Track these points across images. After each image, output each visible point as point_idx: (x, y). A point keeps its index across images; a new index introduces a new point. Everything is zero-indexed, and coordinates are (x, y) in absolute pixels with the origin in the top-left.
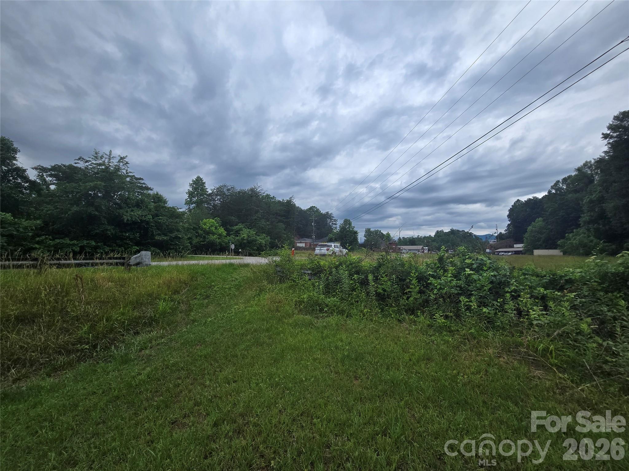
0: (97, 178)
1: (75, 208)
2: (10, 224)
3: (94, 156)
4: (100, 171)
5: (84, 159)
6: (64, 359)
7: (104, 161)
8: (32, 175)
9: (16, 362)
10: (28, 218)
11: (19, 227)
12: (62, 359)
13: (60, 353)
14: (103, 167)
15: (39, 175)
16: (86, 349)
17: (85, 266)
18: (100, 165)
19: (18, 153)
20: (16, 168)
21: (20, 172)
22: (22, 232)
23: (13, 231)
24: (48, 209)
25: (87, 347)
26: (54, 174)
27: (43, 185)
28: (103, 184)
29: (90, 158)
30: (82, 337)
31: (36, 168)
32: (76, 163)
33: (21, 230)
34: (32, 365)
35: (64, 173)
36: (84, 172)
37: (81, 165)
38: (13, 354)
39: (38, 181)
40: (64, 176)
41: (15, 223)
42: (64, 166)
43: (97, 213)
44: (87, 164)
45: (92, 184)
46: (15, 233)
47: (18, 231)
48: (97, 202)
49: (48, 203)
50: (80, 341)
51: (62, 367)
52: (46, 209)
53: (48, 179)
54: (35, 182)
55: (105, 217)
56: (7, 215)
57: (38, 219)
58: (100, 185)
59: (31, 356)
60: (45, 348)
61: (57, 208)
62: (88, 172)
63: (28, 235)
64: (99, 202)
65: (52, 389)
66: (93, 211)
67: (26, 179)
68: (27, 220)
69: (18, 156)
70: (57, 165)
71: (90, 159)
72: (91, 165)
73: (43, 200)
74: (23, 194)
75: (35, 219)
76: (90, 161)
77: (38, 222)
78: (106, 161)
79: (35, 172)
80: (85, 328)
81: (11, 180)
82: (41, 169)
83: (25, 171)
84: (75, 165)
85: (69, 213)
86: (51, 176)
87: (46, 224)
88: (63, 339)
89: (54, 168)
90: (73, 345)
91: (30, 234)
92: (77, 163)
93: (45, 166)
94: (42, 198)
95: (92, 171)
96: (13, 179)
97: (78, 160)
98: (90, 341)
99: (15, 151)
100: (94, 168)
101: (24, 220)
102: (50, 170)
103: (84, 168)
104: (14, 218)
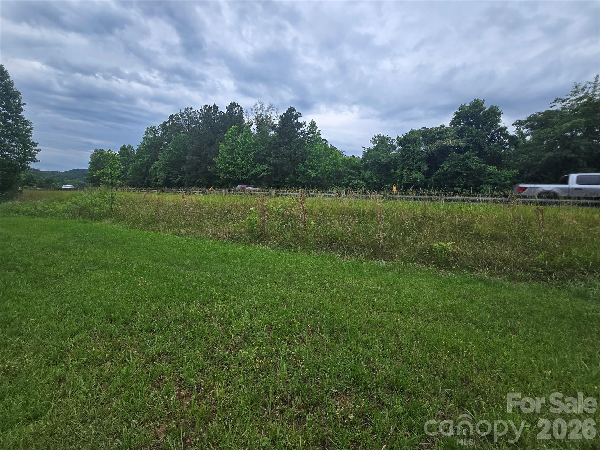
0: (576, 116)
1: (550, 154)
2: (495, 175)
3: (573, 91)
4: (580, 107)
5: (561, 100)
6: (522, 274)
7: (587, 93)
8: (512, 131)
9: (490, 264)
10: (508, 168)
11: (501, 177)
12: (519, 273)
13: (519, 269)
14: (585, 100)
15: (517, 129)
16: (542, 272)
17: (549, 204)
18: (581, 99)
19: (502, 116)
20: (501, 128)
21: (503, 131)
22: (503, 181)
23: (497, 180)
24: (523, 159)
25: (542, 270)
26: (530, 125)
27: (520, 138)
28: (584, 120)
29: (568, 95)
30: (538, 262)
31: (514, 124)
32: (551, 107)
33: (502, 179)
34: (499, 270)
35: (539, 120)
36: (561, 115)
37: (558, 107)
38: (488, 258)
39: (516, 135)
40: (539, 123)
41: (499, 174)
42: (540, 113)
43: (573, 156)
44: (565, 103)
45: (568, 124)
46: (498, 182)
47: (500, 180)
48: (574, 143)
49: (523, 153)
50: (537, 265)
51: (519, 279)
52: (522, 159)
53: (525, 131)
54: (513, 136)
55: (583, 159)
56: (494, 168)
57: (515, 169)
58: (580, 122)
59: (499, 264)
60: (509, 262)
61: (532, 157)
62: (566, 112)
63: (508, 183)
64: (577, 143)
65: (509, 289)
66: (569, 153)
67: (506, 136)
68: (506, 171)
69: (502, 118)
70: (532, 115)
71: (568, 97)
72: (570, 103)
73: (519, 152)
74: (505, 149)
75: (513, 169)
76: (568, 99)
77: (515, 171)
78: (590, 91)
79: (514, 127)
80: (542, 255)
81: (496, 140)
82: (519, 123)
83: (506, 129)
84: (551, 109)
85: (542, 159)
86: (527, 127)
87: (522, 172)
88: (522, 259)
89: (530, 119)
90: (530, 266)
91: (509, 182)
92: (553, 106)
93: (522, 120)
94: (519, 150)
95: (571, 109)
96: (498, 138)
97: (554, 103)
98: (546, 267)
99: (500, 114)
100: (573, 105)
101: (504, 171)
102: (526, 122)
103: (561, 109)
104: (498, 170)
